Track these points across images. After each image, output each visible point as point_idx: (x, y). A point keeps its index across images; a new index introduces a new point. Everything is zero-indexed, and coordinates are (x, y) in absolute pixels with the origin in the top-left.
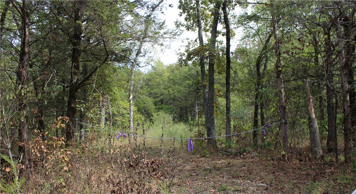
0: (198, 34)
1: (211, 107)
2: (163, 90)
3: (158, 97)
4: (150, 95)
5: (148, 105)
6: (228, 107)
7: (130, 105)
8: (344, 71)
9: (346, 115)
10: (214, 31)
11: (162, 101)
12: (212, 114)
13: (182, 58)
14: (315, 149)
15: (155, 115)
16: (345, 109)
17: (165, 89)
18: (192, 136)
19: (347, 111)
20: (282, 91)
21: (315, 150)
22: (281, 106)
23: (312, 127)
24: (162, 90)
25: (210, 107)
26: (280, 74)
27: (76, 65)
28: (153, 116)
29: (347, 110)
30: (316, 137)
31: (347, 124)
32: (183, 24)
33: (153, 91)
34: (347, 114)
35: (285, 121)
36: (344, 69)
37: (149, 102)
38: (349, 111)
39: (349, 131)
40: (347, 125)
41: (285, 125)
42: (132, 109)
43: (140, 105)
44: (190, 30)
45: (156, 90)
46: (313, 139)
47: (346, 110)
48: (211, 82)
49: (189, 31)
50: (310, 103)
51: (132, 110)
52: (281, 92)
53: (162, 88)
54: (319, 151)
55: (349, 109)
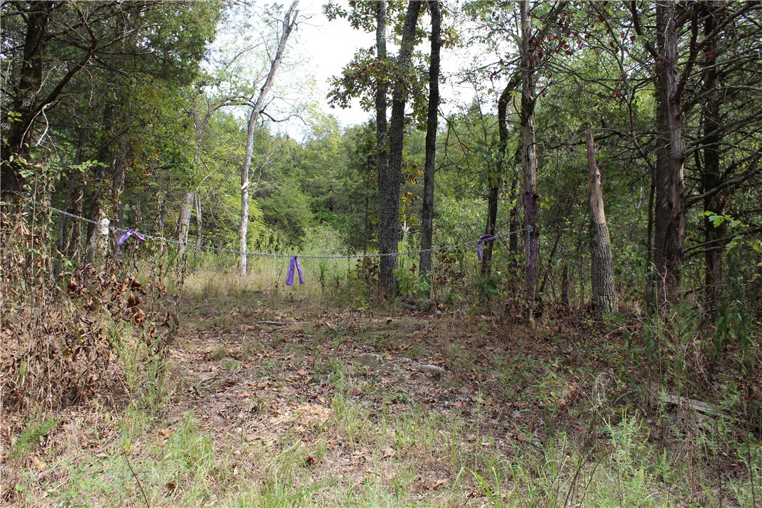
0: (375, 37)
1: (391, 203)
2: (334, 180)
3: (323, 194)
4: (305, 188)
5: (297, 210)
6: (428, 201)
7: (243, 202)
8: (676, 110)
9: (673, 217)
10: (408, 27)
11: (330, 205)
12: (393, 218)
13: (338, 90)
14: (600, 300)
15: (308, 230)
16: (672, 203)
17: (338, 178)
18: (351, 269)
19: (676, 208)
20: (531, 158)
21: (601, 302)
22: (527, 193)
23: (596, 245)
24: (331, 178)
25: (389, 201)
26: (528, 117)
27: (31, 66)
28: (304, 235)
29: (677, 205)
30: (604, 269)
31: (675, 238)
32: (342, 11)
33: (312, 180)
34: (675, 215)
35: (534, 229)
36: (675, 106)
37: (301, 203)
38: (681, 207)
39: (677, 255)
40: (675, 242)
41: (532, 238)
42: (246, 211)
43: (279, 210)
44: (361, 27)
45: (319, 179)
46: (597, 275)
47: (674, 204)
48: (395, 144)
49: (358, 28)
50: (594, 189)
51: (246, 214)
52: (529, 160)
53: (331, 175)
54: (610, 306)
55: (681, 202)
